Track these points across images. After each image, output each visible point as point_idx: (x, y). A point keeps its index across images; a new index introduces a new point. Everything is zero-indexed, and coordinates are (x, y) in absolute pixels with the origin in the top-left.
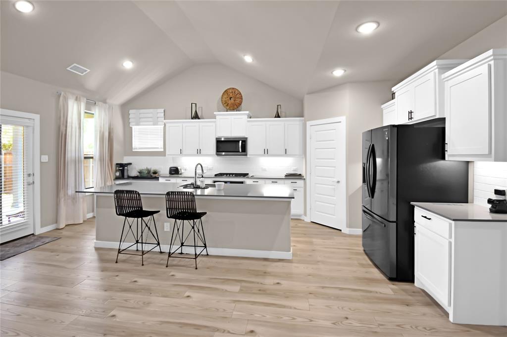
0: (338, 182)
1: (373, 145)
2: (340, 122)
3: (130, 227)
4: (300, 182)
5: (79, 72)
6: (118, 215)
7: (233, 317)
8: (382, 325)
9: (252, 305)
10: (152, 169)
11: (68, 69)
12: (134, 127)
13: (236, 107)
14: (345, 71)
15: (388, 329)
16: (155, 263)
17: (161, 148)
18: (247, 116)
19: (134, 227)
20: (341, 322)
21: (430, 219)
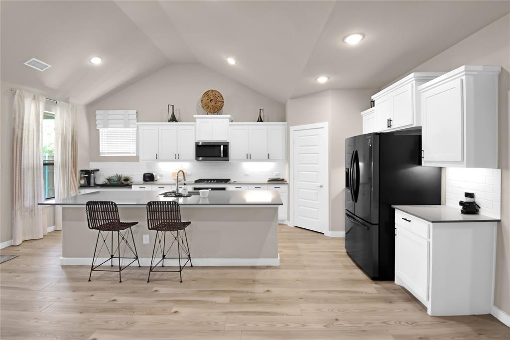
0: (321, 186)
1: (356, 151)
2: (323, 128)
3: (104, 241)
4: (283, 188)
5: (38, 67)
6: (91, 229)
7: (226, 329)
8: (369, 323)
9: (244, 315)
10: (123, 176)
11: (26, 64)
12: (100, 130)
13: (216, 110)
14: (329, 78)
15: (375, 326)
16: (134, 279)
17: (133, 153)
18: (228, 120)
19: (109, 242)
20: (332, 324)
21: (409, 221)
